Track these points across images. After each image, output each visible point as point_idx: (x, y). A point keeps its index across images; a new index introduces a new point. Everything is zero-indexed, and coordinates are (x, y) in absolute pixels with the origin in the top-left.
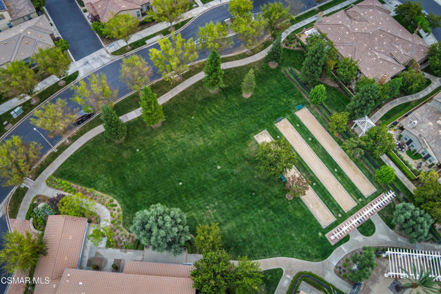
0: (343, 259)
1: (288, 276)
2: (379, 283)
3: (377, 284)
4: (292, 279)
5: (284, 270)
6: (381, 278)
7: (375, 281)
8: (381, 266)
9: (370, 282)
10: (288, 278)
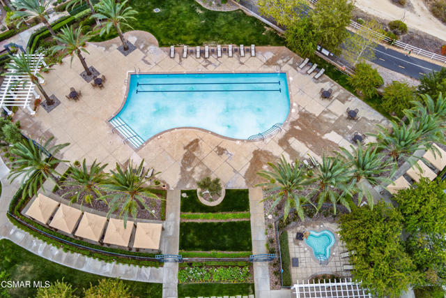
0: (5, 161)
1: (12, 232)
2: (41, 122)
3: (42, 125)
4: (16, 227)
5: (3, 238)
6: (36, 120)
7: (37, 127)
8: (23, 119)
9: (39, 131)
10: (14, 233)
